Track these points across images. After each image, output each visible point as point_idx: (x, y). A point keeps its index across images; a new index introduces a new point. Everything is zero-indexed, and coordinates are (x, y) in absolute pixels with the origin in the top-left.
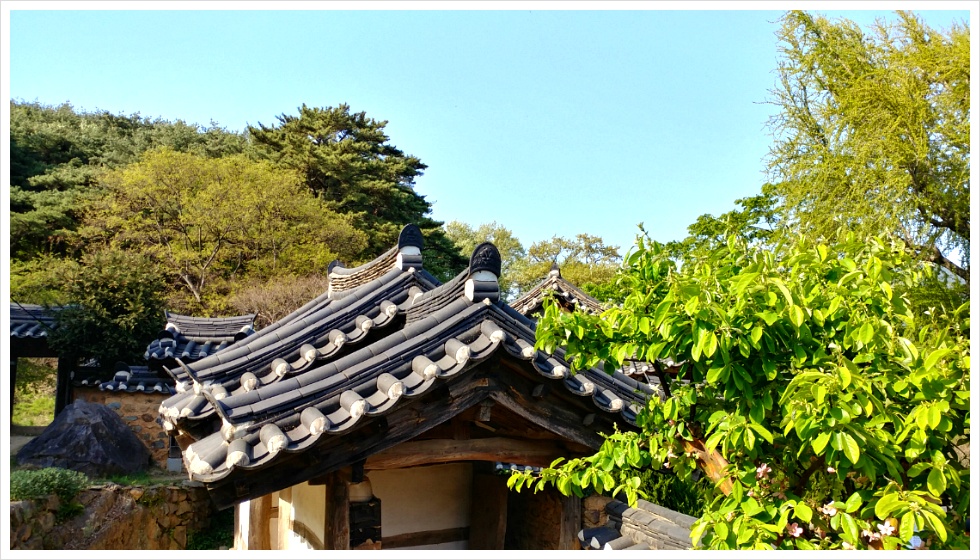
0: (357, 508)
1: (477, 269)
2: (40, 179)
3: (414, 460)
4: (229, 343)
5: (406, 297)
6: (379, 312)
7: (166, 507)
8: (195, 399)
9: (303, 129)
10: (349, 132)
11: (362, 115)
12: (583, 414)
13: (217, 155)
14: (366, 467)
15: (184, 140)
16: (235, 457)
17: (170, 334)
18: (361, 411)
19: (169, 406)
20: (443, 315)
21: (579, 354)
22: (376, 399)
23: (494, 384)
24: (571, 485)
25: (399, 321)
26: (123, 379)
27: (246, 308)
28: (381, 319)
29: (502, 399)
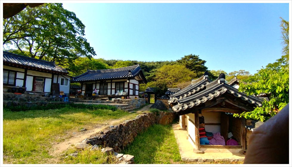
0: (200, 118)
1: (220, 78)
2: (151, 71)
3: (210, 111)
4: (177, 92)
5: (206, 84)
6: (201, 86)
7: (170, 115)
8: (173, 100)
9: (185, 59)
10: (193, 58)
11: (194, 55)
12: (245, 104)
13: (173, 65)
14: (201, 111)
15: (168, 63)
16: (180, 109)
17: (168, 91)
18: (200, 102)
19: (169, 101)
20: (214, 86)
21: (248, 92)
22: (202, 100)
23: (225, 98)
24: (247, 117)
25: (205, 88)
26: (163, 97)
27: (178, 87)
28: (202, 88)
29: (227, 101)
